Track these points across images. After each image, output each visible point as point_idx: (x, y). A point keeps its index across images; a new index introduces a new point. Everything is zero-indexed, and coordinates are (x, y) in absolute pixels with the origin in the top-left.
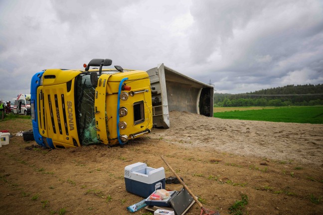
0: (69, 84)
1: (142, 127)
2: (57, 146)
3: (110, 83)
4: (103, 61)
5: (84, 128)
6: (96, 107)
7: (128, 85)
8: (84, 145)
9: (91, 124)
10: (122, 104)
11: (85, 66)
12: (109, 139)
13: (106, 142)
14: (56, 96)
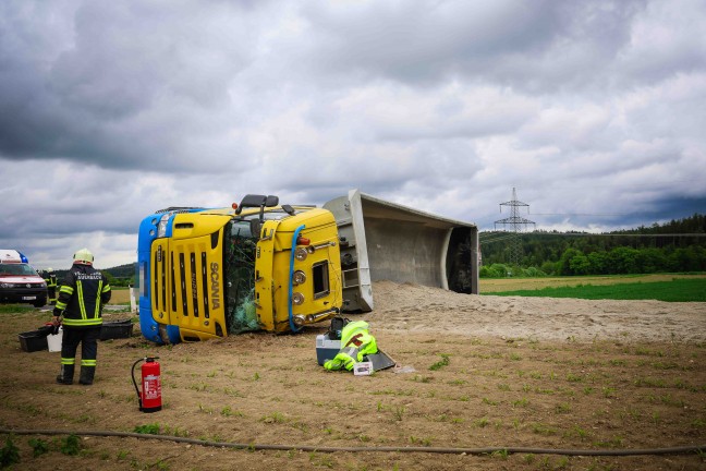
0: (214, 236)
1: (325, 303)
2: (186, 338)
3: (279, 235)
4: (265, 199)
5: (235, 305)
6: (258, 272)
7: (305, 236)
8: (233, 333)
9: (247, 299)
10: (298, 266)
11: (234, 206)
12: (275, 323)
13: (271, 327)
14: (193, 255)
